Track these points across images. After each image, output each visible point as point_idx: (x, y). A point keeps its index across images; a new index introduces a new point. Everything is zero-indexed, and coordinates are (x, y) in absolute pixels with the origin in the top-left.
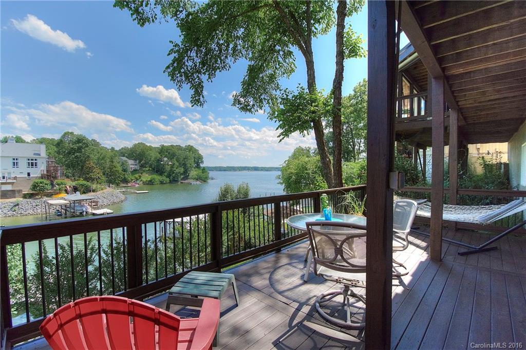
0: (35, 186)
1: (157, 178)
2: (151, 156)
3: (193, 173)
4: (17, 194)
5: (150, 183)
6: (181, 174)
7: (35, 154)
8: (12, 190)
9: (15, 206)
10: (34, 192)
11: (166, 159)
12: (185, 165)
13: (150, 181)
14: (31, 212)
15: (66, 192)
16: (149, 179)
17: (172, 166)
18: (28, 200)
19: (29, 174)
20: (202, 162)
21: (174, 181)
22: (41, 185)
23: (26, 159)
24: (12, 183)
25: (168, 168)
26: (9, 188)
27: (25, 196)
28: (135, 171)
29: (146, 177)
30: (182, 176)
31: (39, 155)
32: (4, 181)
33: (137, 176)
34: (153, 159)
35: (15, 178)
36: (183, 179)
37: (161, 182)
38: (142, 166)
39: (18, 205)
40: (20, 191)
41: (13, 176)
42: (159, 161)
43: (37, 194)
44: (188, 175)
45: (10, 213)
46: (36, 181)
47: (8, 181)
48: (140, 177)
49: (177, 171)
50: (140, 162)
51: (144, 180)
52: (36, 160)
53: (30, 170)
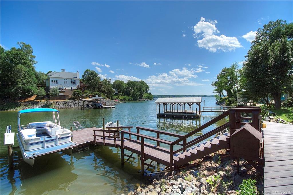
0: (75, 93)
1: (127, 97)
2: (124, 86)
3: (145, 95)
4: (66, 98)
5: (124, 100)
6: (139, 96)
7: (74, 77)
8: (64, 96)
9: (65, 103)
10: (74, 97)
11: (130, 88)
12: (140, 90)
13: (124, 99)
14: (73, 106)
15: (89, 97)
16: (123, 98)
17: (134, 92)
18: (71, 101)
19: (72, 88)
20: (149, 90)
21: (135, 99)
22: (78, 93)
23: (70, 80)
24: (64, 92)
25: (132, 93)
26: (62, 94)
27: (70, 99)
28: (116, 95)
29: (122, 97)
30: (139, 97)
31: (76, 78)
32: (60, 91)
33: (117, 96)
34: (124, 88)
35: (65, 90)
36: (140, 98)
37: (129, 99)
38: (119, 92)
39: (67, 103)
40: (68, 96)
41: (64, 88)
42: (127, 88)
43: (75, 98)
44: (142, 97)
45: (63, 107)
46: (76, 91)
47: (62, 91)
48: (119, 97)
49: (137, 93)
50: (118, 90)
51: (121, 98)
52: (75, 80)
53: (72, 86)
